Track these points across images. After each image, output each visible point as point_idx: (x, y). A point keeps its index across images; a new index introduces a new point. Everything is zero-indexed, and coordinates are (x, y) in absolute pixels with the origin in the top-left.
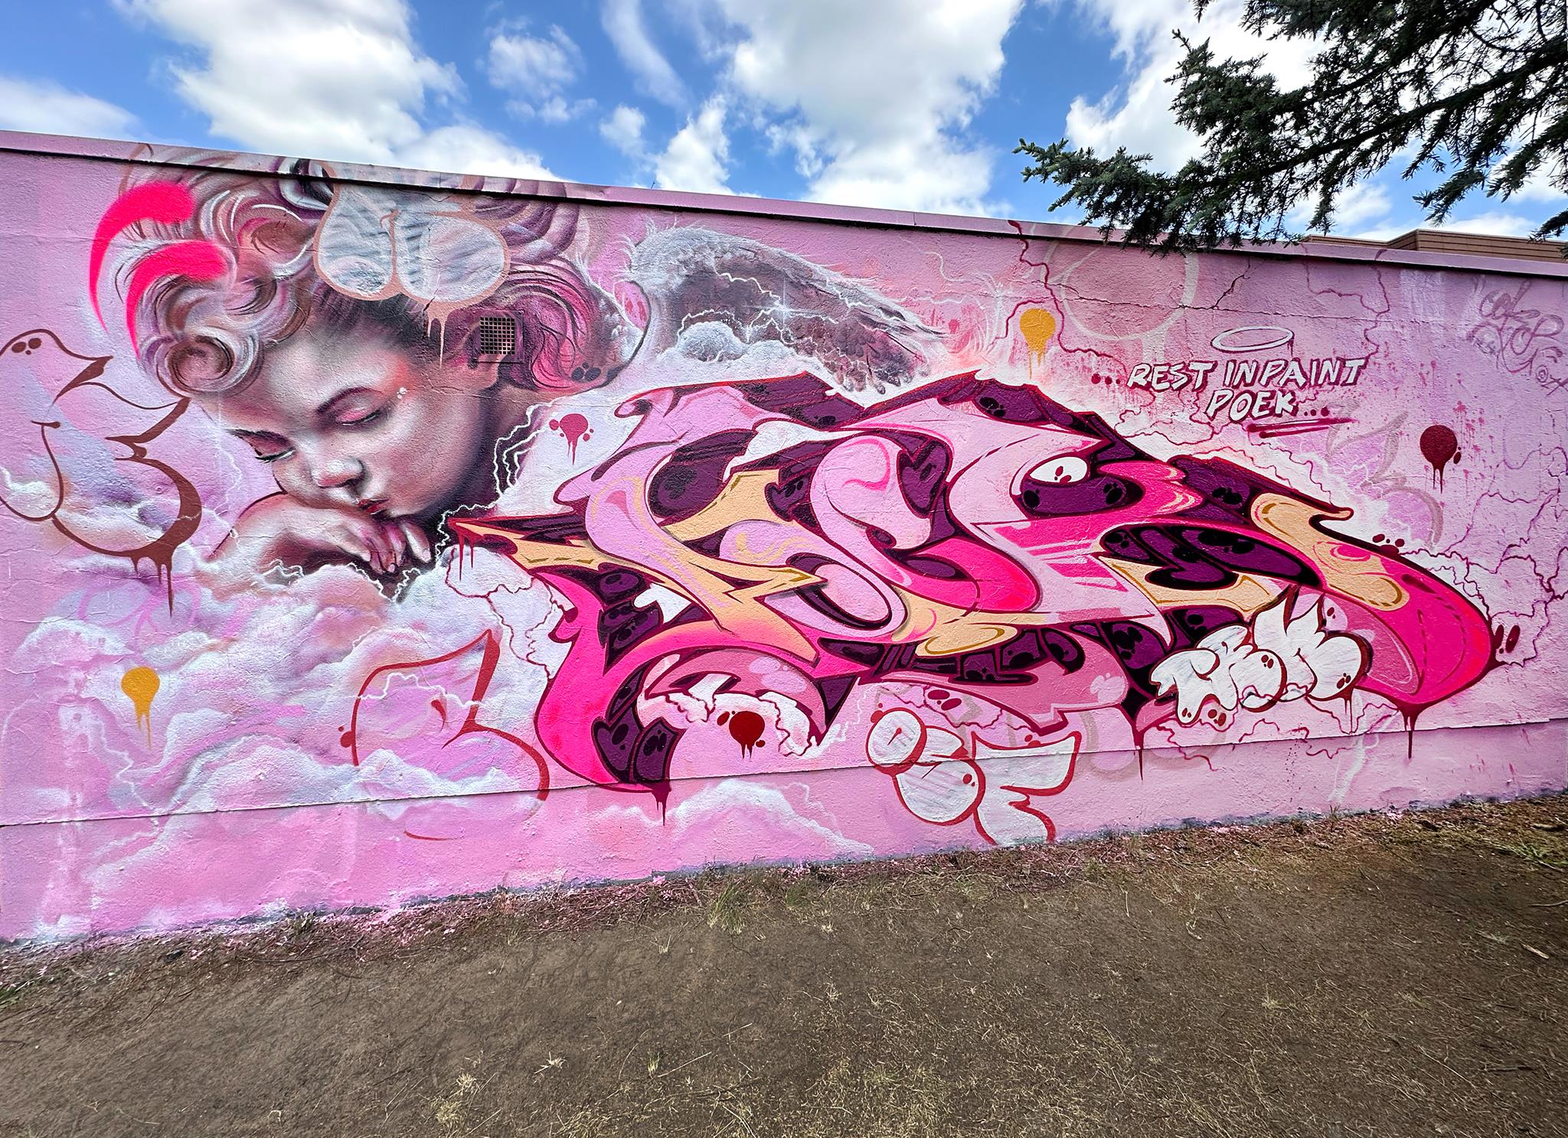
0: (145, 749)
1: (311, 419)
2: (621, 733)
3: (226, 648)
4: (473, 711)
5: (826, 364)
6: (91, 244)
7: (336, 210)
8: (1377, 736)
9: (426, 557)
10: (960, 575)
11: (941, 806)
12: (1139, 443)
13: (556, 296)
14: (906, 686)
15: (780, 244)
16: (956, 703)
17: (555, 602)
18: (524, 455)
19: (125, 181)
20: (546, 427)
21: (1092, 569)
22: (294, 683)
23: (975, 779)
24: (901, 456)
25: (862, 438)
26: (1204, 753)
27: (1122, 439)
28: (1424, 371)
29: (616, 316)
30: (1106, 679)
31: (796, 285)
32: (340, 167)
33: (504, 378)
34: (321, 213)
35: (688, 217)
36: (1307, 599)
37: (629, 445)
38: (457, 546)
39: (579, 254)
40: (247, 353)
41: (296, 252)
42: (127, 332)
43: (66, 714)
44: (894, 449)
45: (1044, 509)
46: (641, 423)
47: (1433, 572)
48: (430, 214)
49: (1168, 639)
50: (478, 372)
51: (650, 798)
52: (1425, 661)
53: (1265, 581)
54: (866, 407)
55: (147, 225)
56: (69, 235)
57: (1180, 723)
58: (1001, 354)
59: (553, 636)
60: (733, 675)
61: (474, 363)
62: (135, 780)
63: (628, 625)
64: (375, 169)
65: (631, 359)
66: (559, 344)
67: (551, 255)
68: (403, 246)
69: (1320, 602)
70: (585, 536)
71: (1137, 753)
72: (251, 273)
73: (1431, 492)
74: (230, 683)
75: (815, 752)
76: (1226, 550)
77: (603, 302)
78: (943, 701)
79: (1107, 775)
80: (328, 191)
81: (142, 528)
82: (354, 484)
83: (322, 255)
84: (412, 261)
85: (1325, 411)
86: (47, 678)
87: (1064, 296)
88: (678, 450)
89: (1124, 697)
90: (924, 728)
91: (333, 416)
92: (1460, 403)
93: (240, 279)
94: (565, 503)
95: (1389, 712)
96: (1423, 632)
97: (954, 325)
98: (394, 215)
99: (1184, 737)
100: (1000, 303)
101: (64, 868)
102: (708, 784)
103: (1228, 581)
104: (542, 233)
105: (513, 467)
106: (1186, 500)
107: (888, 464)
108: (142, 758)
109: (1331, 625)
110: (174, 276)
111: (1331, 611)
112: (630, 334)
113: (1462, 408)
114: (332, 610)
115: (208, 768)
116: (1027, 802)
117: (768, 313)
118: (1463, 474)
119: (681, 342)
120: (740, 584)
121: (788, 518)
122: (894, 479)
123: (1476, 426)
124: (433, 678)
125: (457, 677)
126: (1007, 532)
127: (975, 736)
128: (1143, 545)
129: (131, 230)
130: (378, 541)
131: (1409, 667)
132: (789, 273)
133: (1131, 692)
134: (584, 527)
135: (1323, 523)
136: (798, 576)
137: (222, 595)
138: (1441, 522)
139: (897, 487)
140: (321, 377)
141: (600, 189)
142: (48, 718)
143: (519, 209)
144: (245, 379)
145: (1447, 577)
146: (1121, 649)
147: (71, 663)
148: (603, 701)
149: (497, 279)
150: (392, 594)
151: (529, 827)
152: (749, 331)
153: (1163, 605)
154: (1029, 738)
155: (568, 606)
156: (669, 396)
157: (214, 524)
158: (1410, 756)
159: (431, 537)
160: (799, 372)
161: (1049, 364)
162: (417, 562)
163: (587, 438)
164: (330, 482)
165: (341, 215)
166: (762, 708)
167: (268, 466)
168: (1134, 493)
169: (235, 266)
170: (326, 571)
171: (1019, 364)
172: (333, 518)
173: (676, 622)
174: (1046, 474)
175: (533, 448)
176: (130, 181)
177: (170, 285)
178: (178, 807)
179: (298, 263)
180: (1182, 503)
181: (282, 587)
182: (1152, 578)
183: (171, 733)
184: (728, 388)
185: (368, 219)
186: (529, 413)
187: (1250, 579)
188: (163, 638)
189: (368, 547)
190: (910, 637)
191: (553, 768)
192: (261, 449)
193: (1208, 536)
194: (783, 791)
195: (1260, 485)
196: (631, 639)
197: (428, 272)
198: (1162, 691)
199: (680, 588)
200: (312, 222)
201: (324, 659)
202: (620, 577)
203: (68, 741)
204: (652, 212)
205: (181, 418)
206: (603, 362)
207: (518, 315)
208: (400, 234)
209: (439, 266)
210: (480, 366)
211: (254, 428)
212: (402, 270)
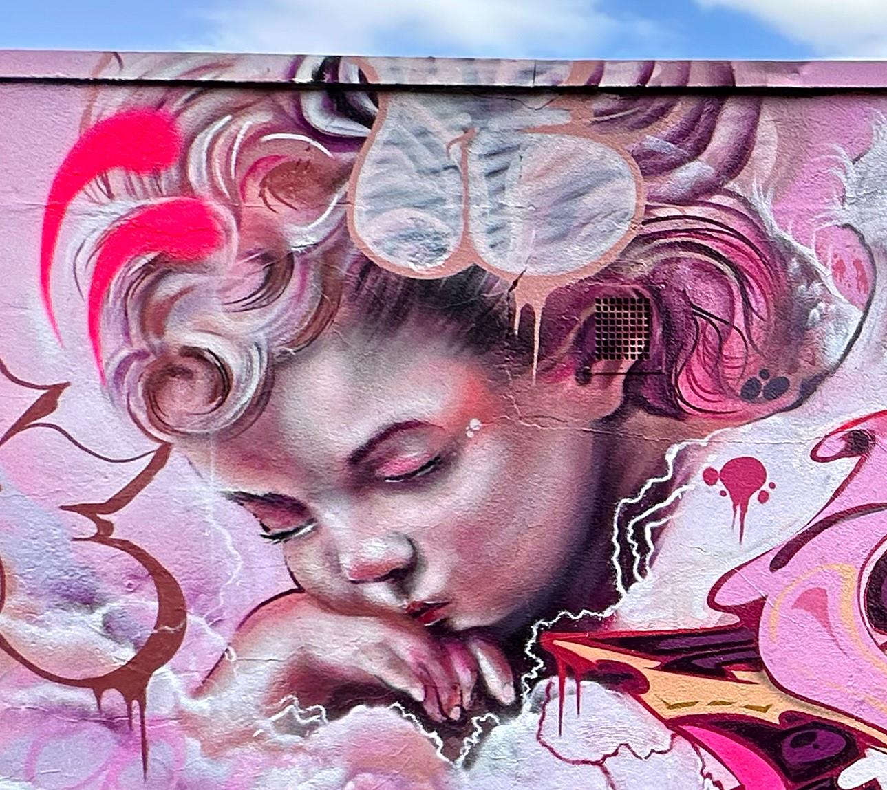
1: (340, 473)
6: (41, 212)
7: (382, 135)
9: (506, 695)
13: (717, 256)
17: (709, 776)
18: (661, 528)
19: (87, 114)
20: (697, 480)
29: (816, 286)
32: (385, 65)
33: (632, 399)
34: (359, 141)
37: (835, 508)
38: (555, 680)
39: (758, 183)
40: (250, 370)
41: (321, 208)
42: (89, 346)
46: (856, 471)
48: (522, 131)
50: (592, 391)
55: (116, 177)
56: (14, 200)
61: (585, 377)
64: (438, 64)
65: (842, 360)
66: (722, 338)
67: (712, 188)
68: (480, 188)
70: (757, 665)
72: (258, 244)
77: (794, 265)
80: (370, 106)
81: (107, 644)
82: (401, 576)
84: (493, 212)
91: (371, 468)
93: (240, 256)
94: (726, 609)
98: (466, 136)
104: (698, 150)
105: (643, 549)
110: (151, 256)
112: (839, 317)
114: (367, 777)
129: (94, 188)
130: (436, 669)
134: (756, 649)
137: (213, 751)
140: (355, 405)
141: (793, 68)
143: (663, 112)
144: (249, 412)
149: (624, 231)
150: (455, 757)
155: (731, 783)
157: (203, 639)
159: (515, 664)
162: (493, 704)
163: (763, 498)
164: (367, 574)
165: (388, 143)
167: (278, 548)
169: (235, 236)
170: (360, 714)
172: (368, 631)
175: (676, 515)
176: (95, 112)
177: (146, 270)
179: (324, 224)
181: (297, 738)
185: (430, 146)
186: (670, 458)
189: (420, 678)
192: (269, 522)
197: (516, 227)
200: (346, 156)
202: (812, 737)
205: (161, 475)
206: (793, 368)
207: (656, 292)
208: (477, 168)
209: (534, 216)
210: (595, 381)
211: (260, 490)
212: (478, 230)
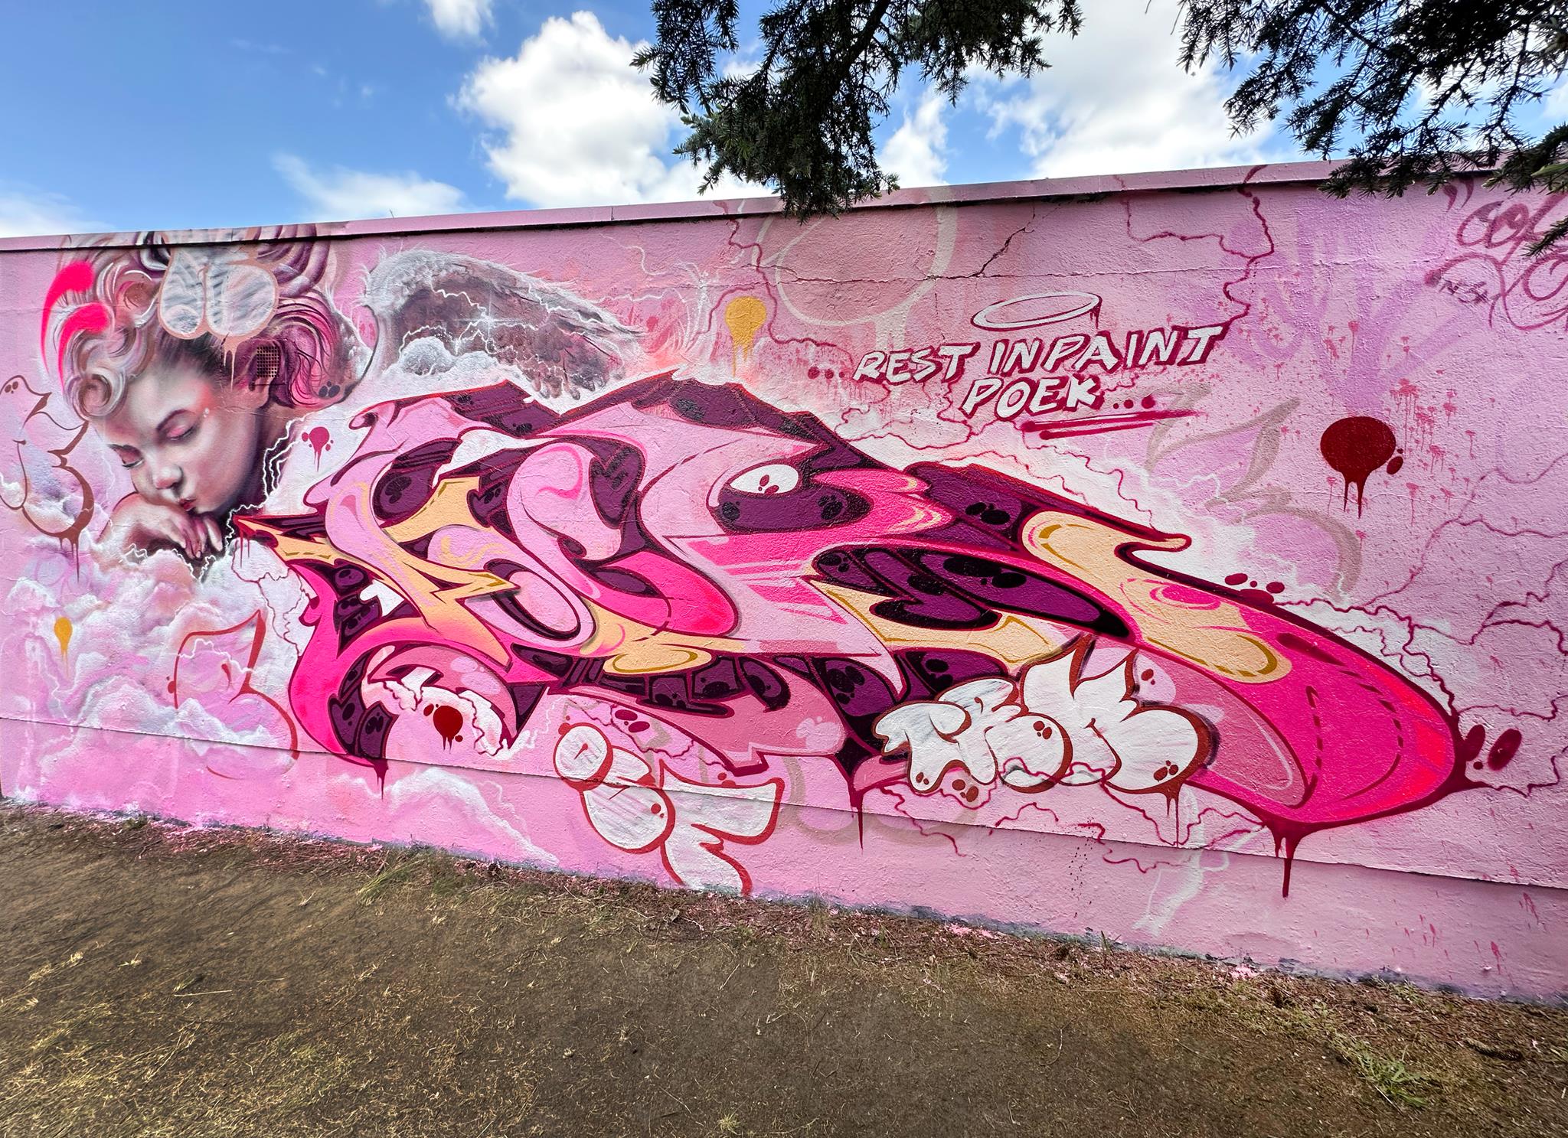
0: (65, 677)
1: (154, 435)
2: (349, 711)
3: (105, 609)
4: (248, 676)
5: (525, 372)
7: (172, 269)
8: (1225, 855)
9: (219, 546)
10: (651, 591)
11: (627, 831)
12: (867, 447)
13: (309, 324)
14: (593, 702)
15: (489, 256)
16: (644, 726)
17: (304, 590)
19: (59, 265)
20: (299, 439)
21: (798, 595)
22: (142, 639)
23: (664, 810)
24: (593, 463)
25: (556, 445)
26: (950, 832)
27: (844, 443)
28: (1335, 336)
29: (352, 337)
30: (817, 723)
31: (500, 296)
32: (173, 234)
33: (273, 398)
34: (162, 272)
35: (411, 240)
36: (1108, 654)
37: (360, 454)
38: (239, 539)
39: (325, 287)
40: (118, 385)
41: (148, 306)
42: (58, 375)
43: (29, 645)
44: (587, 456)
45: (746, 524)
46: (369, 434)
47: (1339, 633)
48: (229, 264)
49: (898, 685)
50: (255, 394)
51: (372, 772)
52: (1319, 762)
53: (1044, 626)
54: (561, 413)
55: (70, 294)
56: (32, 307)
57: (913, 790)
58: (701, 352)
59: (301, 619)
60: (437, 671)
61: (252, 387)
62: (59, 697)
63: (355, 615)
65: (363, 376)
66: (311, 366)
67: (308, 288)
68: (211, 293)
69: (1130, 661)
70: (324, 534)
71: (856, 816)
72: (123, 325)
73: (1339, 516)
74: (107, 635)
75: (505, 755)
76: (984, 582)
77: (342, 327)
78: (631, 722)
79: (818, 835)
80: (167, 254)
81: (64, 516)
82: (177, 486)
83: (163, 304)
84: (216, 305)
85: (1148, 401)
86: (20, 619)
87: (778, 279)
88: (397, 459)
89: (840, 747)
90: (610, 748)
91: (165, 433)
92: (1405, 382)
93: (117, 330)
94: (311, 506)
95: (1246, 825)
96: (1317, 720)
97: (652, 323)
98: (206, 268)
99: (917, 808)
100: (704, 295)
101: (28, 753)
102: (417, 768)
103: (987, 621)
104: (302, 269)
105: (276, 474)
106: (929, 517)
107: (580, 472)
108: (65, 683)
109: (1146, 692)
110: (82, 331)
111: (1148, 675)
112: (363, 354)
113: (1408, 389)
114: (162, 585)
115: (96, 696)
116: (721, 846)
117: (475, 325)
118: (1405, 492)
119: (402, 358)
120: (444, 585)
121: (486, 524)
122: (586, 488)
123: (1441, 417)
124: (220, 646)
125: (238, 646)
126: (702, 547)
127: (663, 766)
128: (869, 570)
129: (61, 300)
130: (190, 532)
131: (1287, 766)
132: (495, 283)
133: (848, 743)
134: (324, 526)
135: (1138, 554)
136: (494, 581)
137: (104, 569)
138: (1357, 560)
139: (589, 495)
141: (342, 225)
142: (20, 649)
143: (287, 251)
144: (118, 406)
145: (1370, 644)
146: (836, 691)
147: (30, 610)
148: (336, 679)
149: (270, 312)
150: (197, 576)
151: (285, 779)
152: (458, 343)
153: (893, 643)
154: (722, 776)
155: (313, 595)
156: (392, 408)
157: (101, 515)
158: (1285, 893)
159: (223, 531)
160: (500, 381)
161: (756, 359)
162: (214, 551)
163: (328, 448)
164: (165, 485)
165: (174, 273)
166: (462, 706)
167: (128, 471)
168: (858, 507)
169: (114, 320)
170: (160, 553)
171: (722, 361)
172: (164, 513)
173: (393, 616)
174: (748, 484)
175: (289, 458)
176: (62, 264)
177: (80, 338)
178: (82, 721)
179: (148, 314)
180: (924, 521)
181: (136, 565)
182: (877, 610)
183: (78, 665)
184: (439, 399)
185: (191, 273)
186: (288, 427)
187: (1019, 622)
188: (73, 598)
189: (184, 537)
190: (598, 651)
191: (301, 733)
192: (125, 459)
193: (957, 563)
194: (479, 788)
195: (1037, 501)
196: (358, 627)
197: (225, 313)
198: (890, 747)
199: (397, 588)
200: (157, 280)
201: (158, 623)
202: (348, 573)
203: (30, 665)
204: (384, 240)
205: (85, 436)
206: (342, 381)
207: (283, 343)
208: (210, 283)
209: (233, 307)
210: (257, 388)
211: (122, 443)
212: (209, 312)
